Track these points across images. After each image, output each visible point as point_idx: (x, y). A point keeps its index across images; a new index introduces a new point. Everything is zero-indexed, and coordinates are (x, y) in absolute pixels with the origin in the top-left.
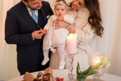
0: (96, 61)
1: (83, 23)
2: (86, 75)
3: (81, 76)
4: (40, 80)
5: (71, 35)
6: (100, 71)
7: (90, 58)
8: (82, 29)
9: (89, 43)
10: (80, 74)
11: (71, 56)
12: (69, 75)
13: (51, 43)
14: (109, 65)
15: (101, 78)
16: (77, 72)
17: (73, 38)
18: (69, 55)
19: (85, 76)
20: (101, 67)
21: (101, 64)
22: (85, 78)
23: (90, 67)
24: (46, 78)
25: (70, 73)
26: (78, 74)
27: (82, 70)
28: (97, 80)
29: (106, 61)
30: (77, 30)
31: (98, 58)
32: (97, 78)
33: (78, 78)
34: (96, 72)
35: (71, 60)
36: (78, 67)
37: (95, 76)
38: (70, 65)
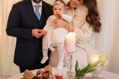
0: (95, 59)
1: (81, 22)
2: (84, 72)
3: (80, 73)
4: (39, 77)
5: (70, 33)
6: (98, 68)
7: (88, 56)
8: (80, 28)
9: (88, 41)
10: (78, 71)
11: (70, 55)
12: (68, 72)
13: (50, 43)
14: (107, 63)
15: (100, 76)
16: (76, 70)
17: (71, 36)
18: (68, 53)
19: (84, 74)
20: (99, 64)
21: (99, 62)
22: (84, 76)
23: (89, 65)
24: (45, 75)
25: (69, 70)
26: (77, 71)
27: (81, 68)
28: (95, 77)
29: (104, 59)
30: (76, 29)
31: (96, 56)
32: (95, 75)
33: (76, 75)
34: (94, 70)
35: (69, 58)
36: (77, 65)
37: (93, 74)
38: (69, 63)
